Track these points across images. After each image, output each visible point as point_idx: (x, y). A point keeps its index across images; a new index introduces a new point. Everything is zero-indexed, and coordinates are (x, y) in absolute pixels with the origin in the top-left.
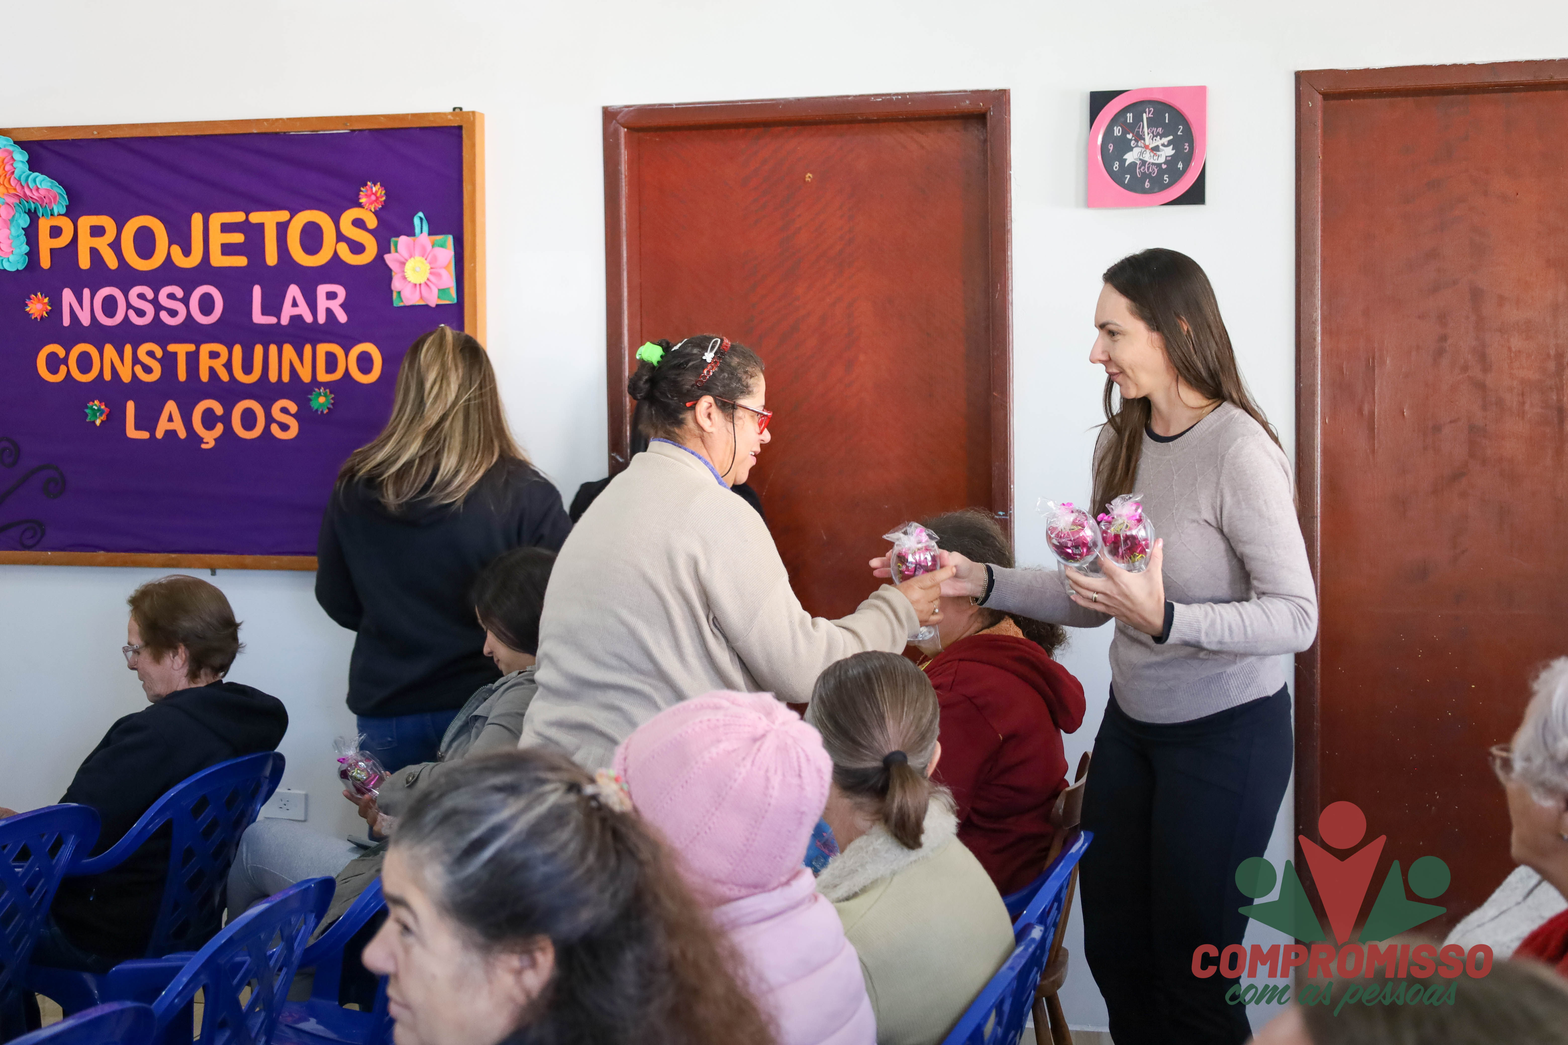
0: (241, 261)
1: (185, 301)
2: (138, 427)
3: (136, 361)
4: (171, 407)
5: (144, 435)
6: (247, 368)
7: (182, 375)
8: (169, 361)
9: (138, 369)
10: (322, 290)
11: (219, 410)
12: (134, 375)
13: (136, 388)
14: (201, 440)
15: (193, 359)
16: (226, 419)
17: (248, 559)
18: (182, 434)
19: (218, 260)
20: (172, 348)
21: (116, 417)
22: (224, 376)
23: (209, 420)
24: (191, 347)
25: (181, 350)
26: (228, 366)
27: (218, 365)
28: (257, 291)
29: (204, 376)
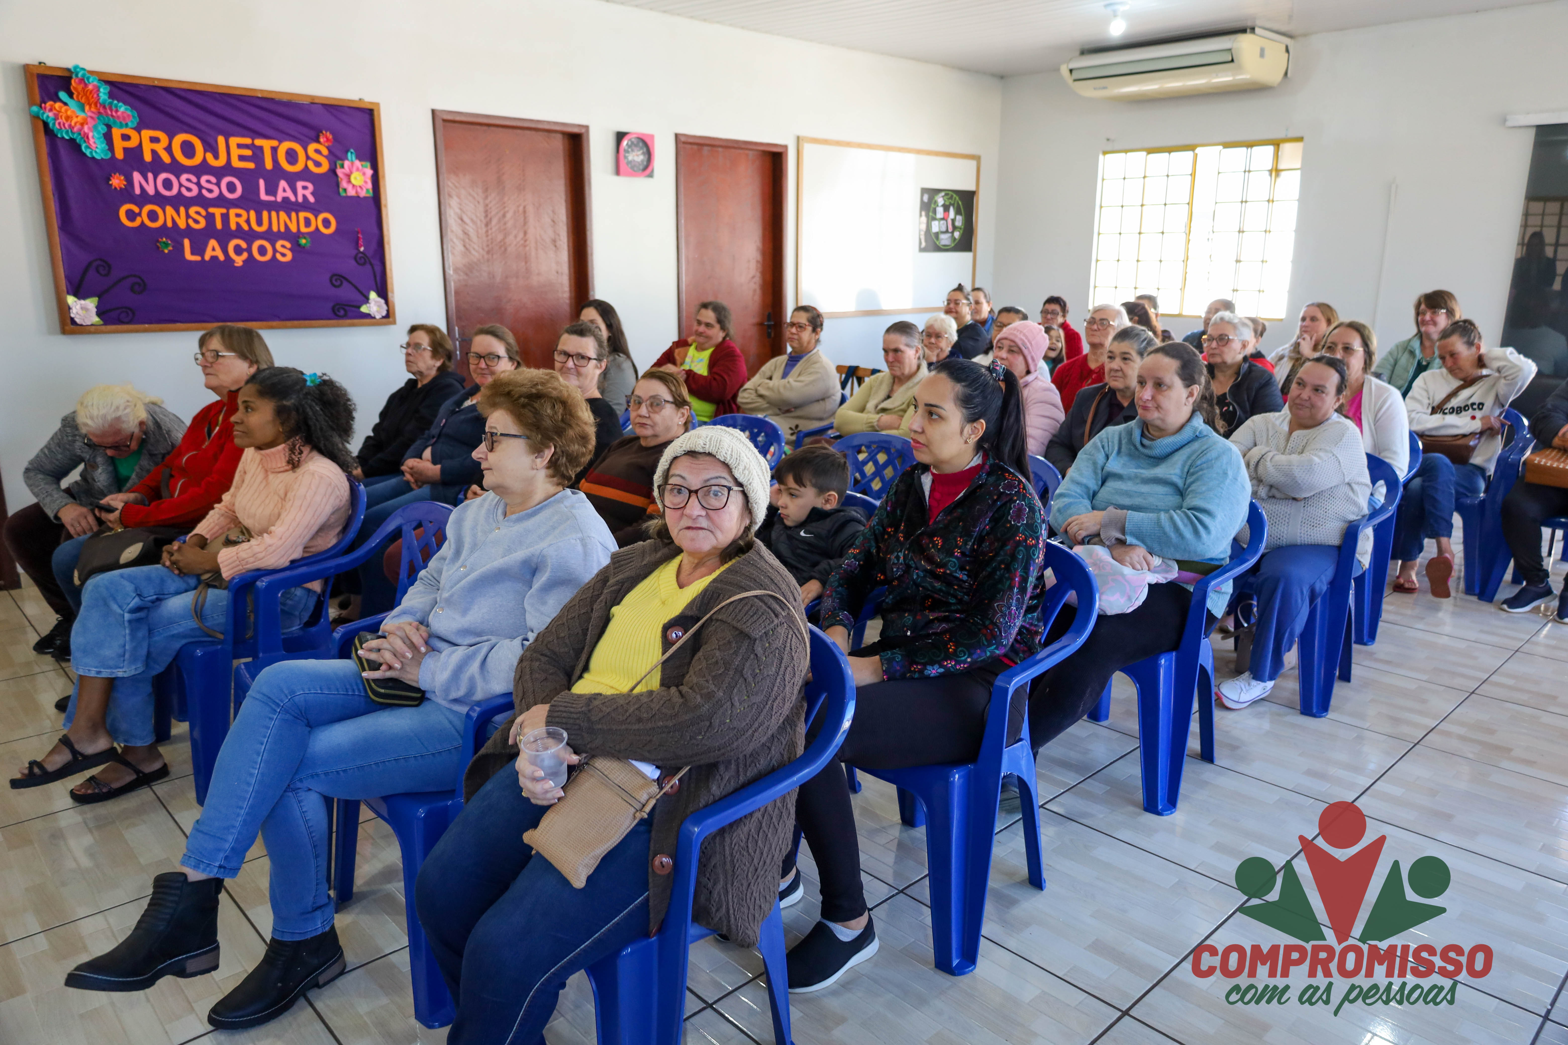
0: (251, 165)
1: (218, 184)
2: (193, 253)
3: (188, 216)
4: (213, 243)
5: (197, 258)
6: (259, 222)
7: (219, 225)
8: (210, 218)
9: (190, 222)
10: (300, 184)
11: (244, 245)
12: (188, 224)
13: (189, 232)
14: (233, 261)
15: (225, 218)
16: (249, 250)
17: (275, 323)
18: (222, 257)
19: (236, 163)
20: (211, 210)
21: (180, 248)
22: (245, 227)
23: (238, 250)
24: (224, 211)
25: (218, 212)
26: (248, 221)
27: (242, 221)
28: (262, 183)
29: (233, 226)
